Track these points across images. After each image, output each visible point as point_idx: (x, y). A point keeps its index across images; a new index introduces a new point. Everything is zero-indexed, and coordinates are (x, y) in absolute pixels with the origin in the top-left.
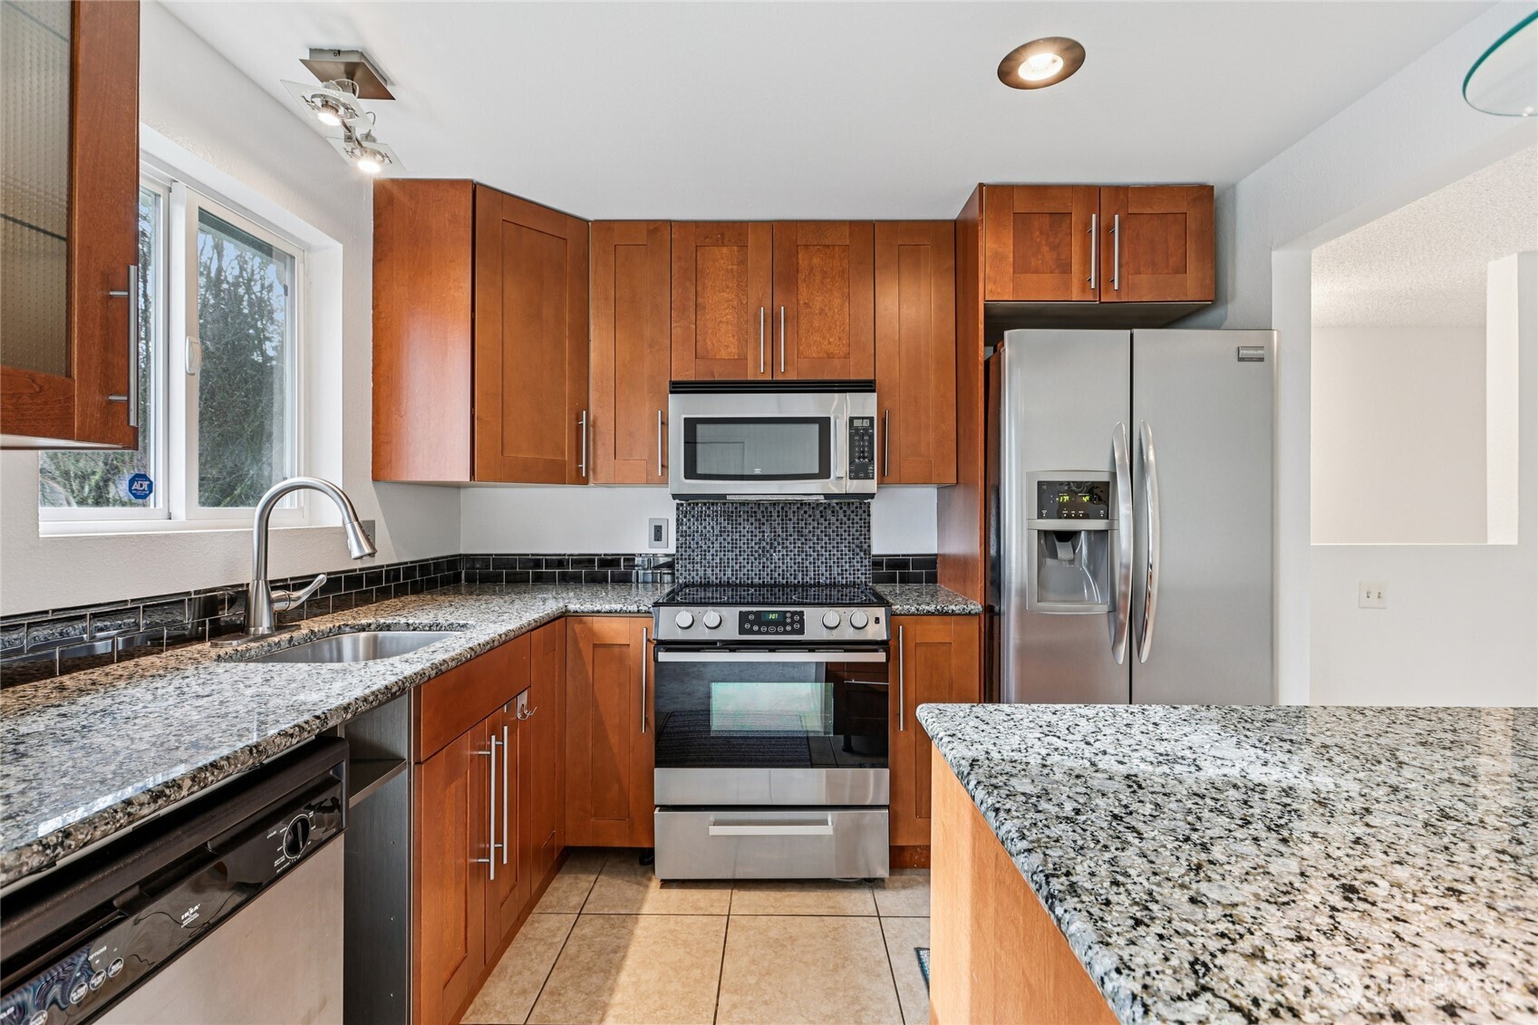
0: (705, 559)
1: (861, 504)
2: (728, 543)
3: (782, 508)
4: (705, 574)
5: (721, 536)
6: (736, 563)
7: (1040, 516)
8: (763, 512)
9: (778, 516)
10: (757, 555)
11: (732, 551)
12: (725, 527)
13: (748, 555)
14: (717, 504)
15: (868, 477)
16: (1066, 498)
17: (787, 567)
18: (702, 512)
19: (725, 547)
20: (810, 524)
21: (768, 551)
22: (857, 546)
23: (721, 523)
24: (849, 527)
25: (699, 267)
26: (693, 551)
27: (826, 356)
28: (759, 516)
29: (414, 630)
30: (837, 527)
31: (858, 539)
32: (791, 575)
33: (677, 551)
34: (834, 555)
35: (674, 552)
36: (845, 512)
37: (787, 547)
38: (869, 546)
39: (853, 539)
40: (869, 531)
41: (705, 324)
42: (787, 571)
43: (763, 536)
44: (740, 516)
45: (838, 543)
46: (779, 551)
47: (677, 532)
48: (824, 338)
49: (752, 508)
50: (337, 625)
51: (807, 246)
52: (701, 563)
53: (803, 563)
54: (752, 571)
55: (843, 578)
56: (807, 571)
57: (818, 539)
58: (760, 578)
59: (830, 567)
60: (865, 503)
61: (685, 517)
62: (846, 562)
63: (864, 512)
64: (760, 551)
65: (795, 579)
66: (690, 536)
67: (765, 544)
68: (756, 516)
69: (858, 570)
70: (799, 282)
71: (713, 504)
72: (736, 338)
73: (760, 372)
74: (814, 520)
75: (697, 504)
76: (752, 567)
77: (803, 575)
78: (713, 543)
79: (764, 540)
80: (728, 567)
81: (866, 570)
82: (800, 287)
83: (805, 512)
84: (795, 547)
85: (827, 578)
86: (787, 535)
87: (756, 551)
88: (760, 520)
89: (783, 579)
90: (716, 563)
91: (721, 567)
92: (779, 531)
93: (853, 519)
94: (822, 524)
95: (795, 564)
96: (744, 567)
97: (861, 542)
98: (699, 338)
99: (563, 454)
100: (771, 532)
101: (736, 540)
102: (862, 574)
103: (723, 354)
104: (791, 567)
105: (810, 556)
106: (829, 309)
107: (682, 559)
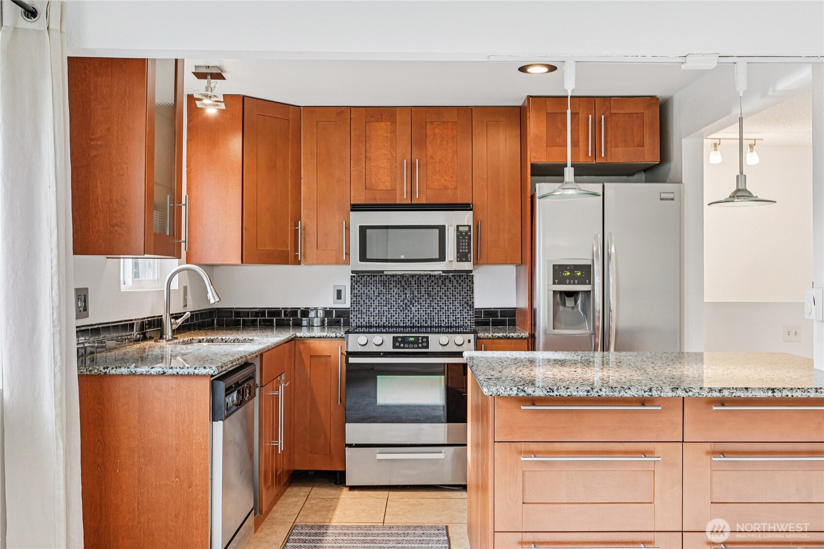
0: (369, 311)
1: (467, 276)
2: (384, 301)
3: (418, 279)
4: (369, 321)
5: (379, 296)
6: (389, 314)
7: (554, 283)
8: (405, 281)
9: (415, 284)
10: (402, 309)
11: (386, 306)
12: (381, 291)
13: (396, 308)
14: (376, 276)
15: (467, 260)
16: (568, 273)
17: (421, 316)
18: (367, 281)
19: (381, 303)
20: (435, 289)
21: (409, 306)
22: (465, 303)
23: (379, 288)
24: (460, 291)
25: (367, 134)
26: (361, 306)
27: (443, 188)
28: (403, 283)
29: (226, 342)
30: (453, 291)
31: (465, 298)
32: (423, 321)
33: (351, 306)
34: (451, 308)
35: (349, 306)
36: (457, 281)
37: (421, 303)
38: (473, 303)
39: (463, 298)
40: (473, 293)
41: (370, 169)
42: (421, 318)
43: (406, 296)
44: (391, 284)
45: (453, 301)
46: (416, 306)
47: (351, 294)
48: (442, 177)
49: (398, 279)
50: (190, 338)
51: (432, 122)
52: (366, 313)
53: (431, 313)
54: (399, 318)
55: (456, 323)
56: (433, 318)
57: (440, 298)
58: (404, 323)
59: (448, 316)
60: (470, 276)
61: (356, 284)
62: (458, 313)
63: (470, 281)
64: (404, 306)
65: (426, 323)
66: (359, 296)
67: (407, 302)
68: (401, 284)
69: (466, 318)
70: (427, 143)
71: (374, 276)
72: (389, 177)
73: (404, 198)
74: (438, 286)
75: (364, 276)
76: (399, 316)
77: (431, 321)
78: (374, 301)
79: (406, 299)
80: (384, 316)
81: (471, 318)
82: (428, 147)
83: (432, 281)
84: (426, 303)
85: (446, 323)
86: (421, 296)
87: (401, 306)
88: (404, 286)
89: (418, 323)
90: (376, 313)
91: (379, 316)
92: (416, 293)
93: (463, 286)
94: (443, 289)
95: (426, 314)
96: (394, 316)
97: (468, 300)
98: (367, 177)
99: (287, 247)
100: (411, 294)
101: (389, 299)
102: (468, 320)
103: (382, 187)
104: (423, 316)
105: (436, 309)
106: (445, 160)
107: (354, 311)
